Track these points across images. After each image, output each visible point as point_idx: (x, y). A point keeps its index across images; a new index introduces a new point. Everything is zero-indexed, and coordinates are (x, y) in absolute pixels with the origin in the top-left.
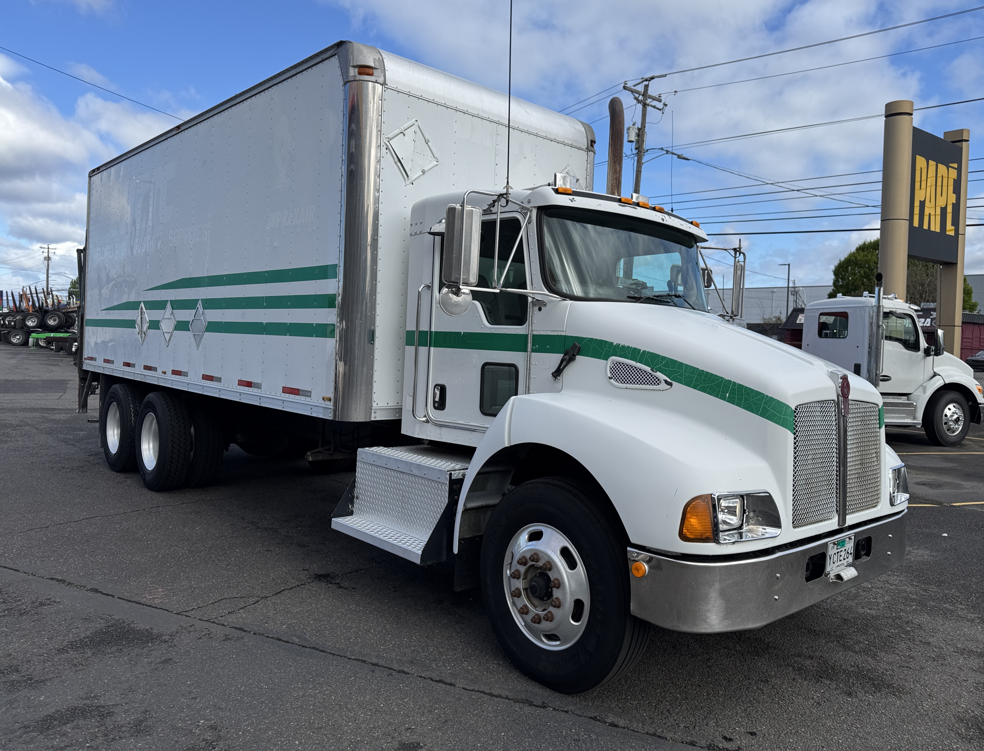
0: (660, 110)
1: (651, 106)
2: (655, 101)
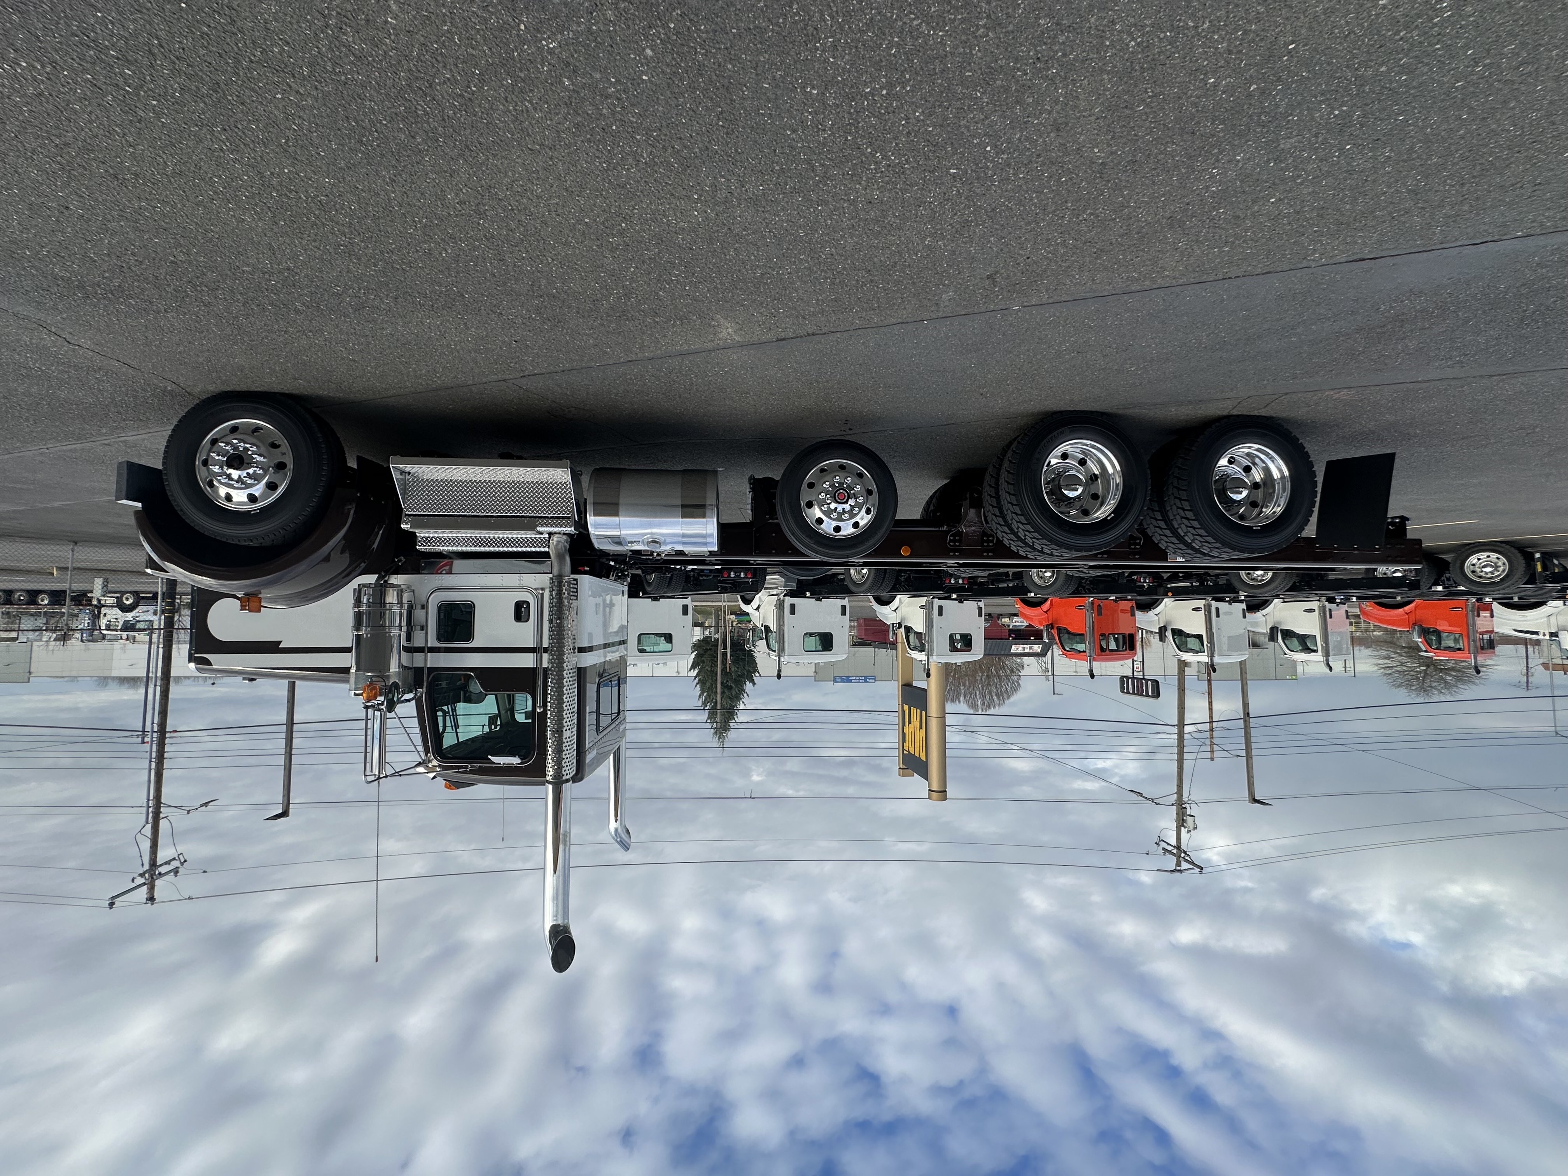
0: (1162, 840)
1: (1173, 846)
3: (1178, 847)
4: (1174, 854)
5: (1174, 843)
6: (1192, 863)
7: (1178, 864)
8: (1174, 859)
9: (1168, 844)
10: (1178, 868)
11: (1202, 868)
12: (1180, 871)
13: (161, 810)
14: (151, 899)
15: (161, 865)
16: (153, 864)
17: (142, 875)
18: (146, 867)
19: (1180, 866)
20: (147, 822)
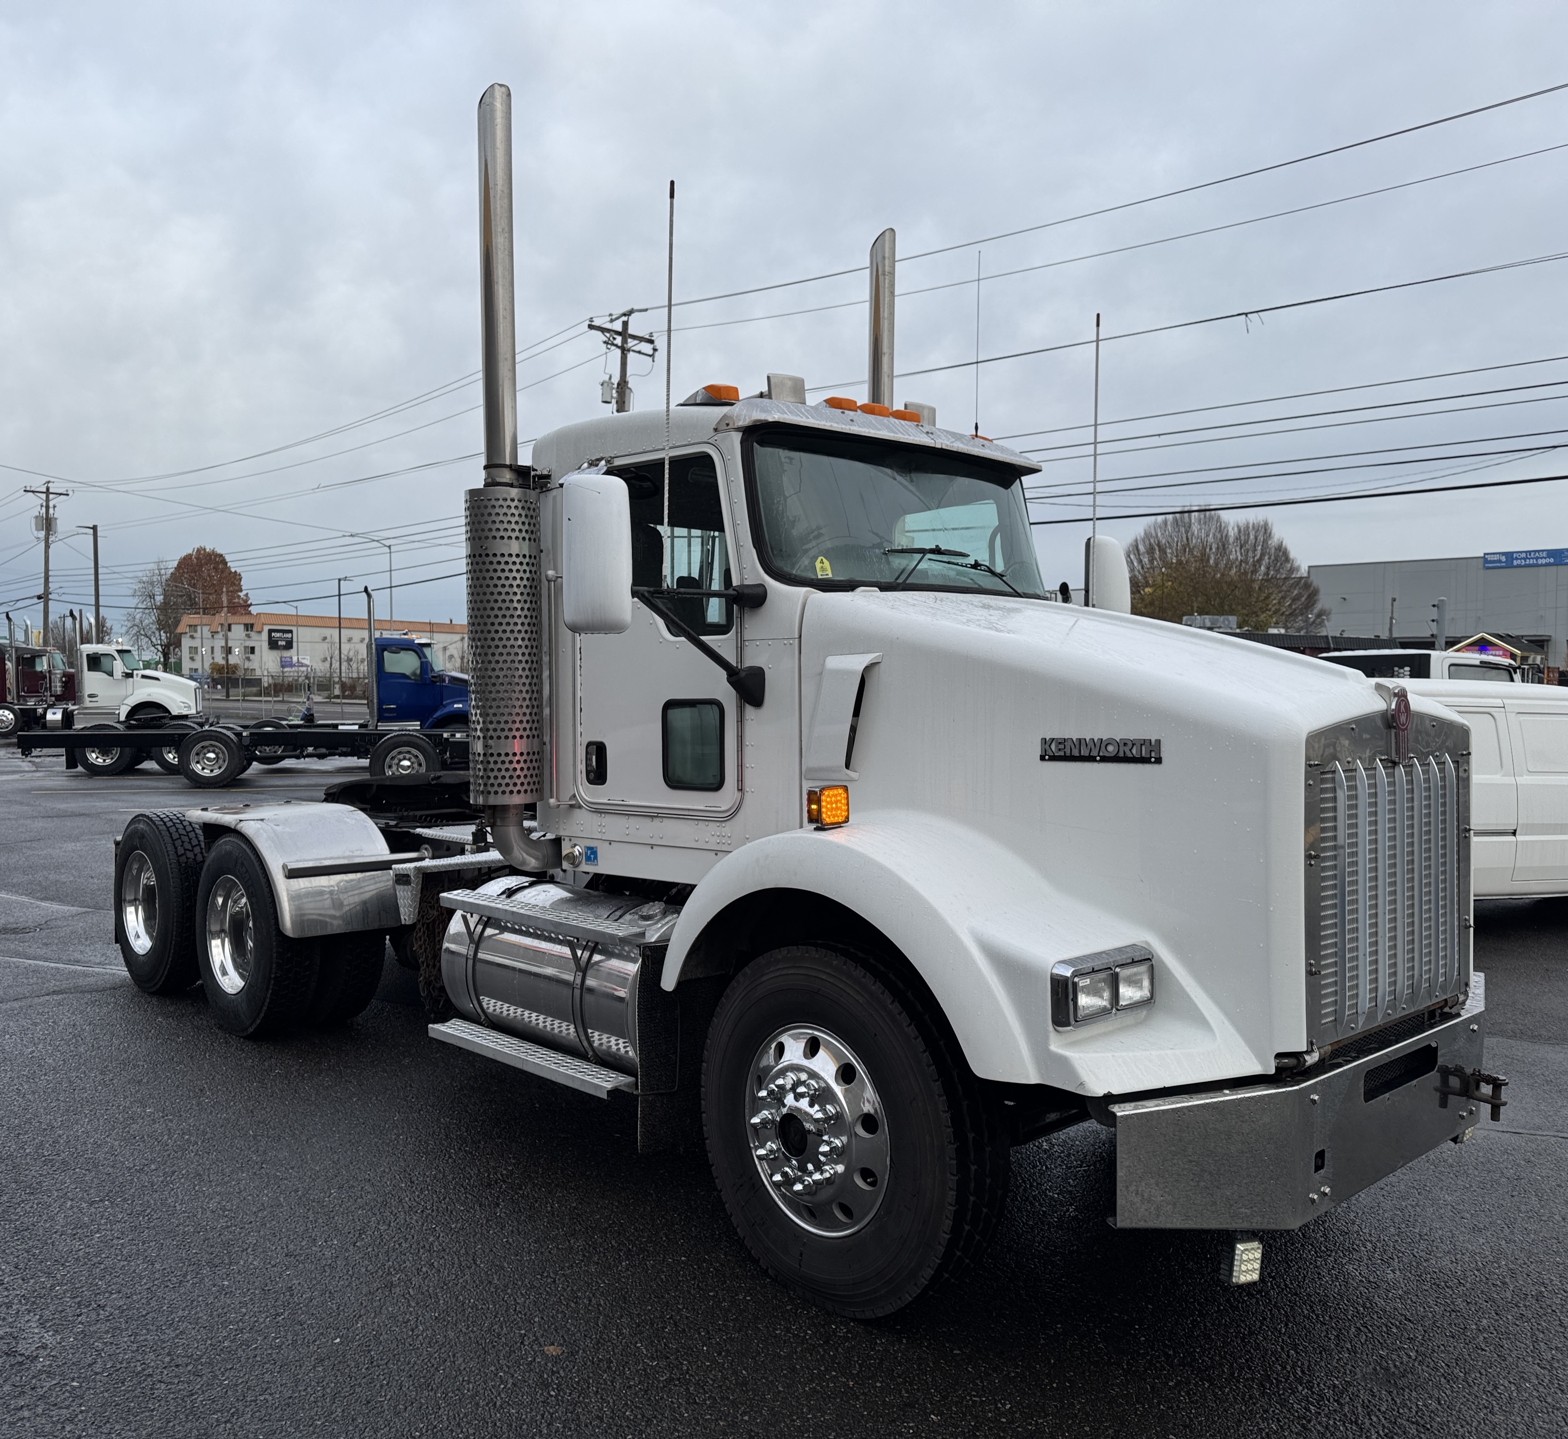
0: (650, 356)
1: (633, 351)
2: (643, 343)
3: (624, 351)
4: (634, 337)
5: (631, 356)
6: (603, 330)
7: (625, 324)
8: (631, 331)
9: (639, 352)
10: (625, 318)
11: (591, 327)
12: (624, 315)
19: (624, 322)
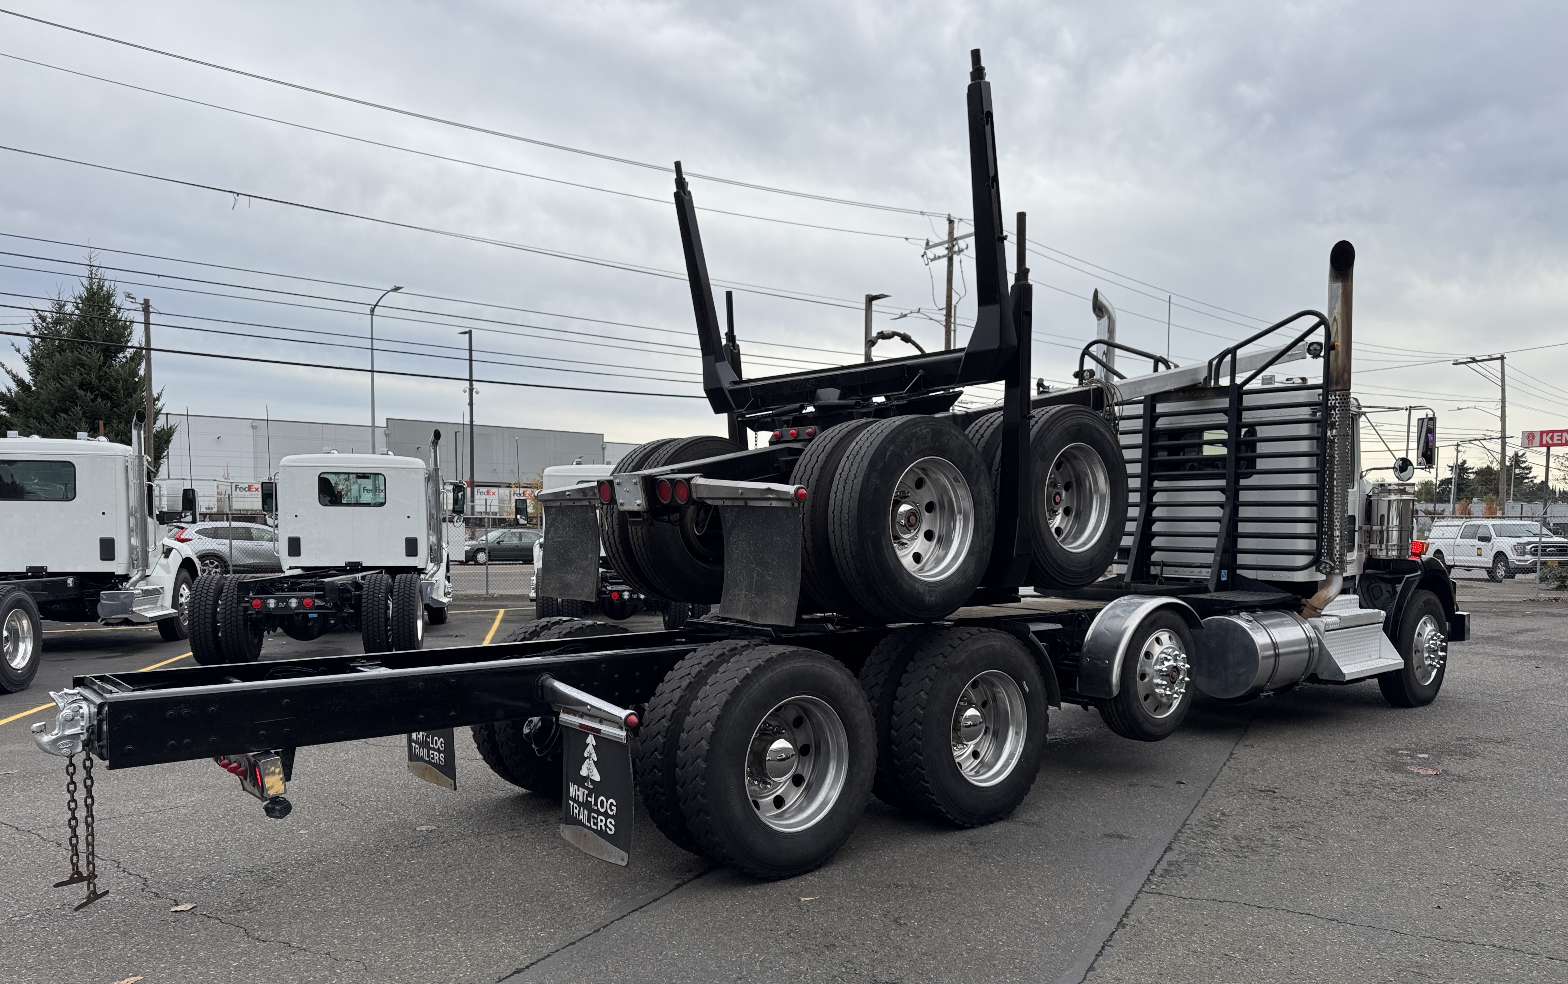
13: (945, 318)
14: (951, 222)
15: (944, 256)
16: (950, 260)
17: (960, 251)
18: (956, 258)
20: (955, 306)
